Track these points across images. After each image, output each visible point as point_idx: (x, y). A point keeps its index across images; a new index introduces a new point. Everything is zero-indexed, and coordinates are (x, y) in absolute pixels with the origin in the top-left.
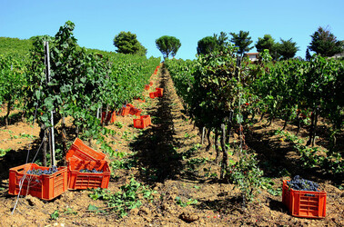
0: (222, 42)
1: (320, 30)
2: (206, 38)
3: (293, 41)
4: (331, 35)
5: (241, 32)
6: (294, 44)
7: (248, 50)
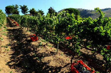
0: (16, 8)
1: (51, 8)
2: (9, 6)
3: (42, 11)
4: (54, 10)
5: (24, 5)
6: (43, 12)
7: (27, 12)
